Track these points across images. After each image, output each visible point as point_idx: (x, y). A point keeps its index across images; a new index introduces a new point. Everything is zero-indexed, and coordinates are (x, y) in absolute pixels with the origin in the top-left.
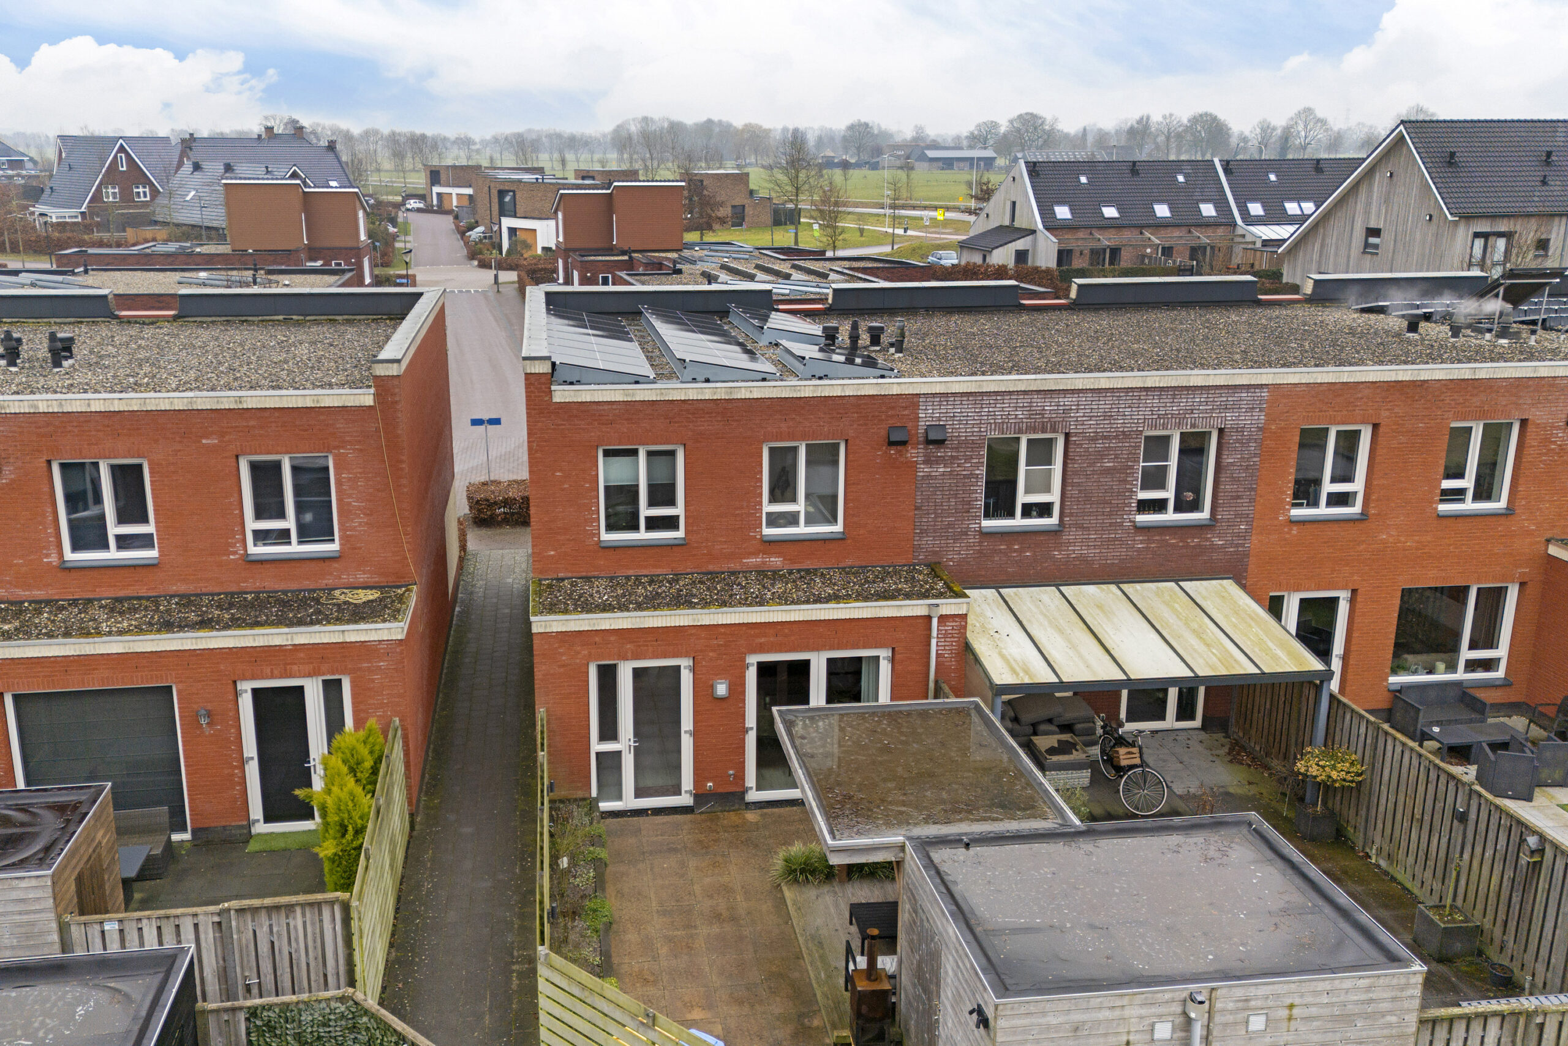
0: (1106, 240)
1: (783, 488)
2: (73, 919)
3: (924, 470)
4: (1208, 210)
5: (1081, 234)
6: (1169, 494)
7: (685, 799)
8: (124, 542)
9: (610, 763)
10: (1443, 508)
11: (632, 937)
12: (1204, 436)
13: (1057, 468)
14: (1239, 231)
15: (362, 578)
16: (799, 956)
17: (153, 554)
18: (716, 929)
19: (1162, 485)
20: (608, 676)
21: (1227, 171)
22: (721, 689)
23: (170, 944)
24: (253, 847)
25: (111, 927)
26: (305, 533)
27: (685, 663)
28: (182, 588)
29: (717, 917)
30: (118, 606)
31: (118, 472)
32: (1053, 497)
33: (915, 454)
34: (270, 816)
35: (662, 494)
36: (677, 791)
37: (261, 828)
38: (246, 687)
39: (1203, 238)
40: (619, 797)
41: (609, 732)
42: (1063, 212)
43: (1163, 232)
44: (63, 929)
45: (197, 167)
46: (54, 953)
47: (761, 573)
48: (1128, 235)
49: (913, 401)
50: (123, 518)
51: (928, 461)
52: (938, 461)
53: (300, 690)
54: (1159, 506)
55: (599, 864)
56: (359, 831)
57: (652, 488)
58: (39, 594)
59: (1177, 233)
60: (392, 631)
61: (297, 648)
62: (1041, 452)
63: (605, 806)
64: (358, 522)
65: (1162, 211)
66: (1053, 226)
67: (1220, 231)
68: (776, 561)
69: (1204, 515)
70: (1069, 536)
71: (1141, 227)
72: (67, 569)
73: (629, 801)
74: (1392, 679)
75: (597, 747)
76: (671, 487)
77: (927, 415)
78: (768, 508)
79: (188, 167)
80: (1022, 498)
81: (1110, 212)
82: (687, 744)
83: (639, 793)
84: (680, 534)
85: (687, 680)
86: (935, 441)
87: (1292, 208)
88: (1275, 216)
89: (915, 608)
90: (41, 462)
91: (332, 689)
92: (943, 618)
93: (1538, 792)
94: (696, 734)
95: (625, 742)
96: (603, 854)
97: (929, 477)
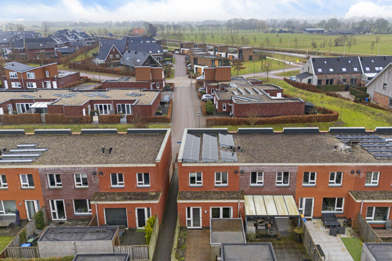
0: (329, 77)
1: (218, 178)
2: (115, 247)
3: (240, 177)
4: (356, 69)
5: (324, 76)
6: (282, 181)
7: (200, 227)
8: (120, 184)
9: (189, 221)
10: (330, 185)
11: (188, 251)
12: (288, 173)
13: (263, 177)
14: (363, 75)
15: (154, 191)
16: (211, 256)
17: (123, 186)
18: (200, 250)
19: (281, 180)
20: (189, 209)
21: (361, 59)
22: (206, 212)
23: (126, 253)
24: (137, 231)
25: (119, 247)
26: (145, 183)
27: (200, 208)
28: (128, 191)
29: (201, 248)
30: (119, 194)
31: (119, 175)
32: (262, 181)
33: (239, 174)
34: (140, 226)
35: (199, 179)
36: (199, 225)
37: (138, 228)
38: (136, 208)
39: (354, 76)
40: (190, 226)
41: (189, 216)
42: (320, 70)
43: (344, 75)
44: (113, 247)
45: (129, 52)
46: (112, 253)
47: (214, 192)
48: (336, 76)
49: (238, 167)
50: (120, 181)
51: (241, 176)
52: (243, 176)
53: (144, 209)
54: (281, 183)
55: (185, 239)
56: (151, 234)
57: (198, 178)
58: (108, 192)
59: (347, 75)
60: (157, 202)
61: (144, 204)
62: (260, 174)
63: (188, 228)
64: (153, 183)
65: (344, 70)
66: (317, 73)
67: (359, 74)
68: (217, 190)
69: (288, 185)
70: (265, 187)
71: (339, 74)
72: (112, 188)
73: (192, 227)
74: (323, 212)
75: (187, 219)
76: (200, 178)
77: (241, 169)
78: (216, 181)
79: (127, 52)
80: (257, 181)
81: (331, 70)
82: (201, 219)
83: (194, 225)
84: (202, 185)
85: (201, 210)
86: (242, 172)
87: (377, 69)
88: (372, 71)
89: (236, 201)
90: (108, 174)
91: (148, 209)
92: (240, 203)
93: (337, 235)
94: (202, 218)
95: (191, 218)
96: (186, 237)
97: (241, 178)
